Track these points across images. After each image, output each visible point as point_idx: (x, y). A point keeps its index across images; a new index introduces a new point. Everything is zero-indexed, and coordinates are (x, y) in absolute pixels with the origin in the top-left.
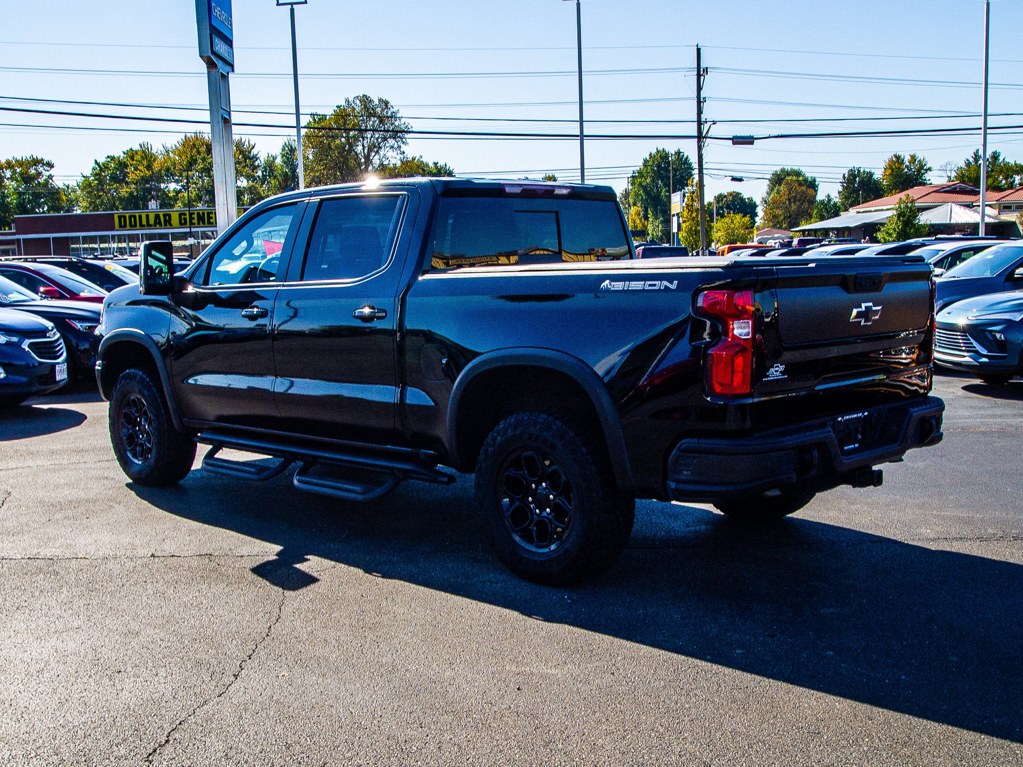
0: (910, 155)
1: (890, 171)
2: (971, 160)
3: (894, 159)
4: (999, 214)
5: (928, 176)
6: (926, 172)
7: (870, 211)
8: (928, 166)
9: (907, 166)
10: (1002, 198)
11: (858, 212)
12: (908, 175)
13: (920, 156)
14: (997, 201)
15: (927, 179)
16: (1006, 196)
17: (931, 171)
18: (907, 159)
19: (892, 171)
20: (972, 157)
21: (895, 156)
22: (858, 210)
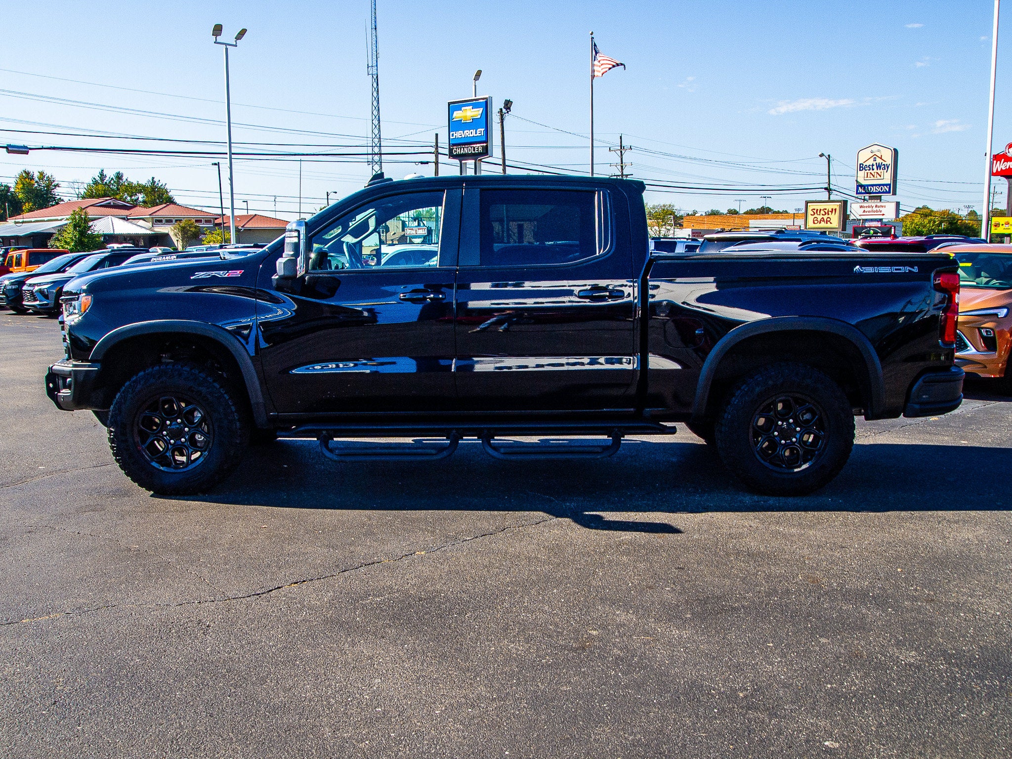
0: (39, 172)
1: (22, 185)
2: (98, 179)
3: (24, 175)
4: (153, 226)
5: (57, 191)
6: (55, 188)
7: (31, 222)
8: (56, 183)
9: (37, 182)
10: (154, 213)
11: (16, 223)
12: (37, 190)
13: (48, 173)
14: (150, 215)
15: (57, 194)
16: (157, 211)
17: (59, 187)
18: (36, 176)
19: (24, 186)
20: (98, 176)
21: (25, 172)
22: (17, 220)
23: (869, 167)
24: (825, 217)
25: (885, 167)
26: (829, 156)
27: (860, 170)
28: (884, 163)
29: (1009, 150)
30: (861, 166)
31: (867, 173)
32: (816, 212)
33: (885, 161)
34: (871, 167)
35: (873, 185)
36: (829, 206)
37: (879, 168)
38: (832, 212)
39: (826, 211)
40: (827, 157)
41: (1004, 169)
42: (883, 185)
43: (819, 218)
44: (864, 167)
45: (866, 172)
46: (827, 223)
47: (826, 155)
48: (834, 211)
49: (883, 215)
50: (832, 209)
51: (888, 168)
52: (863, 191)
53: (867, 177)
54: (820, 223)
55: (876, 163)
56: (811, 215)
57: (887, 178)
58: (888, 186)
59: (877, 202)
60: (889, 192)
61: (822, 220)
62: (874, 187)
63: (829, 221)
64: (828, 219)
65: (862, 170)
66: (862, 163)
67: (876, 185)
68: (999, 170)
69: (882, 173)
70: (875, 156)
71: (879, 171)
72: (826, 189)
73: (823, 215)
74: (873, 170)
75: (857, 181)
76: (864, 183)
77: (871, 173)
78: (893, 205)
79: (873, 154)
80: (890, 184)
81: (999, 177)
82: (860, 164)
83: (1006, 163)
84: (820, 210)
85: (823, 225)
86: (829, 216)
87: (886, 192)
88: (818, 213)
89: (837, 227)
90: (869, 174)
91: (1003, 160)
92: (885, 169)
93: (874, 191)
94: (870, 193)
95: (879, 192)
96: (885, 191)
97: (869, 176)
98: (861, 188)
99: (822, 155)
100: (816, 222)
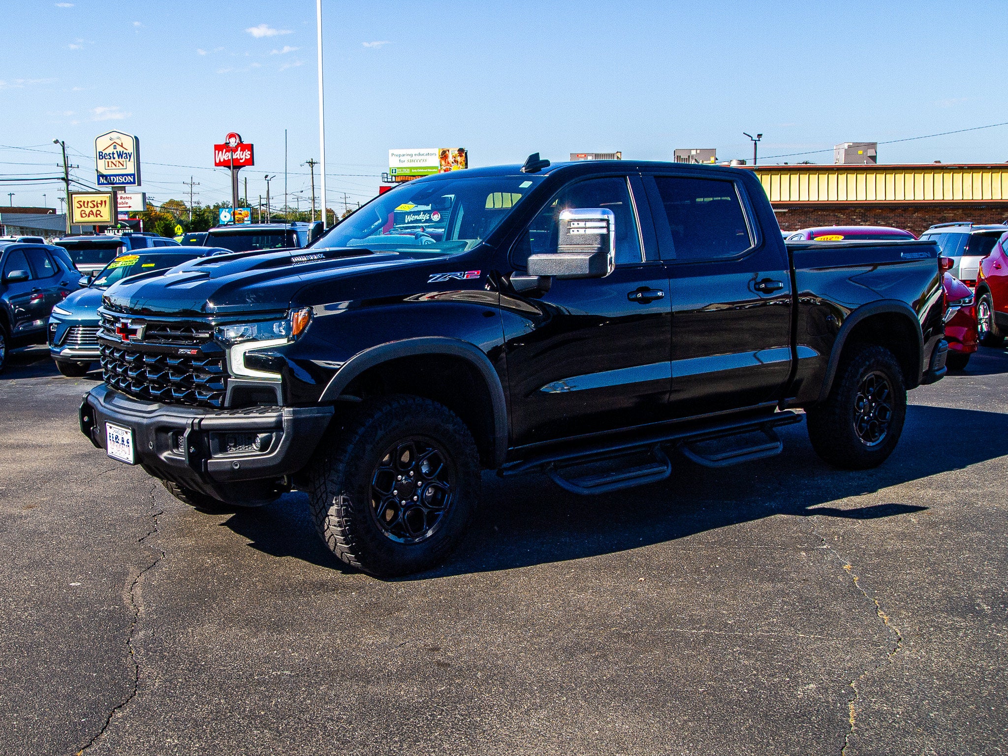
23: (109, 156)
24: (94, 210)
25: (127, 156)
26: (63, 142)
27: (100, 159)
28: (125, 151)
29: (230, 140)
30: (101, 154)
31: (108, 162)
32: (82, 204)
33: (127, 150)
34: (111, 155)
35: (115, 176)
36: (98, 198)
37: (120, 157)
38: (101, 204)
39: (95, 203)
40: (62, 143)
41: (226, 159)
42: (127, 175)
43: (88, 211)
44: (103, 155)
45: (107, 160)
46: (97, 216)
47: (60, 141)
48: (104, 203)
49: (130, 207)
50: (102, 201)
51: (130, 157)
52: (105, 182)
53: (108, 166)
54: (89, 216)
55: (117, 152)
56: (78, 208)
57: (130, 168)
58: (132, 177)
59: (121, 194)
60: (134, 183)
61: (91, 213)
62: (117, 177)
63: (99, 214)
64: (98, 212)
65: (102, 158)
66: (101, 151)
67: (119, 175)
68: (222, 160)
69: (125, 162)
70: (115, 144)
71: (120, 160)
72: (63, 179)
73: (91, 207)
74: (114, 158)
75: (97, 170)
76: (105, 173)
77: (112, 162)
78: (140, 197)
79: (112, 142)
80: (135, 174)
81: (222, 168)
82: (99, 152)
83: (227, 153)
84: (88, 202)
85: (92, 218)
86: (98, 209)
87: (131, 183)
88: (86, 205)
89: (109, 220)
90: (110, 163)
91: (224, 150)
92: (127, 158)
93: (118, 182)
94: (113, 184)
95: (123, 183)
96: (129, 181)
97: (110, 165)
98: (103, 178)
99: (56, 142)
100: (84, 215)
